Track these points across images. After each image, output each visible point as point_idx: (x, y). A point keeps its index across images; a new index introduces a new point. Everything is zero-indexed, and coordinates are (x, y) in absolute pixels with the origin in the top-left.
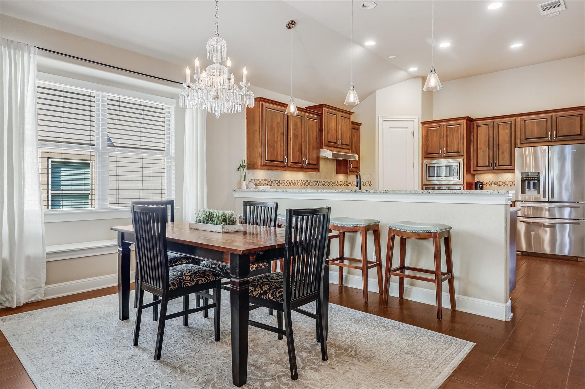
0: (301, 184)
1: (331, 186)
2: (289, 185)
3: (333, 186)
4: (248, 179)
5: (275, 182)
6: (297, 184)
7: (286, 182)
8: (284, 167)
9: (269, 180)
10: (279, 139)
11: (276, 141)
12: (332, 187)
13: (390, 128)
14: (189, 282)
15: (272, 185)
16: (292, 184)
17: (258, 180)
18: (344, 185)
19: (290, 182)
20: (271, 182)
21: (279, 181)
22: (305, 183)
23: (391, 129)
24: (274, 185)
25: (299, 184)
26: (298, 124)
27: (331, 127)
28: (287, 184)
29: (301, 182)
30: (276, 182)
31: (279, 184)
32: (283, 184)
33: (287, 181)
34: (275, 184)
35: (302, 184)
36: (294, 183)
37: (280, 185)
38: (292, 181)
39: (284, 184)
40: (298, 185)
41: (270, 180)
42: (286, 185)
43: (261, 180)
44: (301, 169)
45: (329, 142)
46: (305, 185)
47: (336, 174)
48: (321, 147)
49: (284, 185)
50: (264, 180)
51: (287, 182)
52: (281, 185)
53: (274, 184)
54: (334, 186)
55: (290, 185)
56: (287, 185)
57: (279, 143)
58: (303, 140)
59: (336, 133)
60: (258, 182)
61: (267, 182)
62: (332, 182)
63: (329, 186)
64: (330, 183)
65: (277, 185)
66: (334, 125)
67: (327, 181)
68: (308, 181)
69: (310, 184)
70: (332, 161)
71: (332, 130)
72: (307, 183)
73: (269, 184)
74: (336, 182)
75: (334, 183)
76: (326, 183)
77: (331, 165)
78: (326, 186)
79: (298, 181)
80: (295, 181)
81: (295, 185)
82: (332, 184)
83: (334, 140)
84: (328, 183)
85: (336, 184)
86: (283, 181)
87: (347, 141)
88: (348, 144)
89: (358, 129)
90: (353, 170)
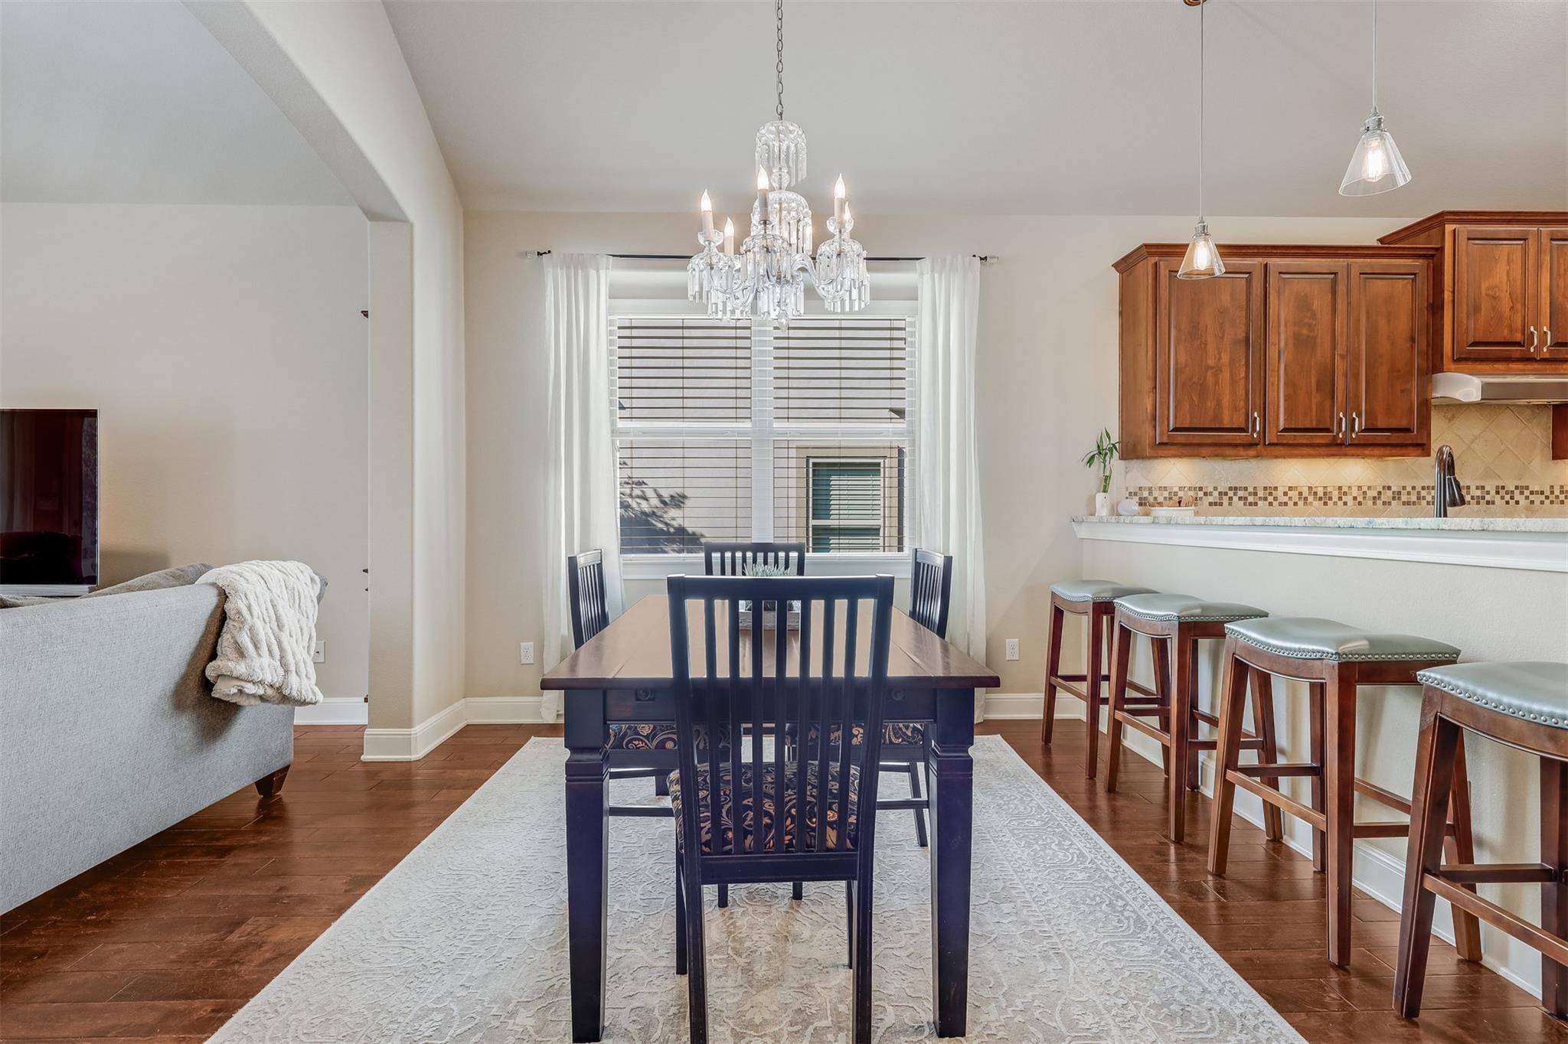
0: (1355, 498)
1: (1523, 501)
2: (1295, 504)
3: (1537, 502)
4: (1127, 488)
5: (1235, 494)
6: (1335, 499)
7: (1285, 494)
8: (1252, 445)
9: (1211, 489)
10: (1225, 358)
11: (1212, 368)
12: (1527, 508)
14: (644, 739)
15: (1221, 504)
16: (1311, 499)
17: (1165, 488)
19: (1300, 494)
20: (1216, 494)
21: (1251, 490)
22: (1376, 495)
24: (1230, 504)
25: (1348, 499)
26: (1316, 302)
27: (1488, 289)
28: (1290, 498)
29: (1355, 492)
30: (1241, 493)
31: (1251, 499)
32: (1270, 499)
33: (1290, 488)
34: (1235, 499)
35: (1360, 499)
36: (1320, 494)
37: (1256, 504)
38: (1310, 488)
39: (1275, 499)
40: (1340, 503)
41: (1215, 488)
42: (1286, 504)
43: (1176, 489)
44: (1334, 450)
45: (1474, 344)
46: (1374, 503)
47: (1554, 458)
48: (1437, 367)
49: (1275, 503)
50: (1190, 489)
51: (1290, 494)
52: (1260, 503)
53: (1231, 499)
54: (1542, 502)
55: (1301, 503)
56: (1291, 503)
57: (1226, 374)
58: (1340, 349)
59: (1519, 306)
60: (1166, 494)
61: (1201, 494)
62: (1527, 488)
63: (1507, 503)
64: (1518, 491)
65: (1245, 504)
66: (1508, 280)
67: (1497, 487)
68: (1389, 488)
69: (1404, 498)
70: (1537, 411)
71: (1495, 298)
72: (1389, 493)
73: (1211, 499)
74: (1552, 487)
75: (1542, 493)
76: (1493, 492)
77: (1526, 426)
78: (1493, 503)
79: (1340, 488)
80: (1329, 490)
81: (1325, 504)
82: (1527, 498)
83: (1505, 334)
84: (1507, 493)
85: (1552, 497)
86: (1270, 490)
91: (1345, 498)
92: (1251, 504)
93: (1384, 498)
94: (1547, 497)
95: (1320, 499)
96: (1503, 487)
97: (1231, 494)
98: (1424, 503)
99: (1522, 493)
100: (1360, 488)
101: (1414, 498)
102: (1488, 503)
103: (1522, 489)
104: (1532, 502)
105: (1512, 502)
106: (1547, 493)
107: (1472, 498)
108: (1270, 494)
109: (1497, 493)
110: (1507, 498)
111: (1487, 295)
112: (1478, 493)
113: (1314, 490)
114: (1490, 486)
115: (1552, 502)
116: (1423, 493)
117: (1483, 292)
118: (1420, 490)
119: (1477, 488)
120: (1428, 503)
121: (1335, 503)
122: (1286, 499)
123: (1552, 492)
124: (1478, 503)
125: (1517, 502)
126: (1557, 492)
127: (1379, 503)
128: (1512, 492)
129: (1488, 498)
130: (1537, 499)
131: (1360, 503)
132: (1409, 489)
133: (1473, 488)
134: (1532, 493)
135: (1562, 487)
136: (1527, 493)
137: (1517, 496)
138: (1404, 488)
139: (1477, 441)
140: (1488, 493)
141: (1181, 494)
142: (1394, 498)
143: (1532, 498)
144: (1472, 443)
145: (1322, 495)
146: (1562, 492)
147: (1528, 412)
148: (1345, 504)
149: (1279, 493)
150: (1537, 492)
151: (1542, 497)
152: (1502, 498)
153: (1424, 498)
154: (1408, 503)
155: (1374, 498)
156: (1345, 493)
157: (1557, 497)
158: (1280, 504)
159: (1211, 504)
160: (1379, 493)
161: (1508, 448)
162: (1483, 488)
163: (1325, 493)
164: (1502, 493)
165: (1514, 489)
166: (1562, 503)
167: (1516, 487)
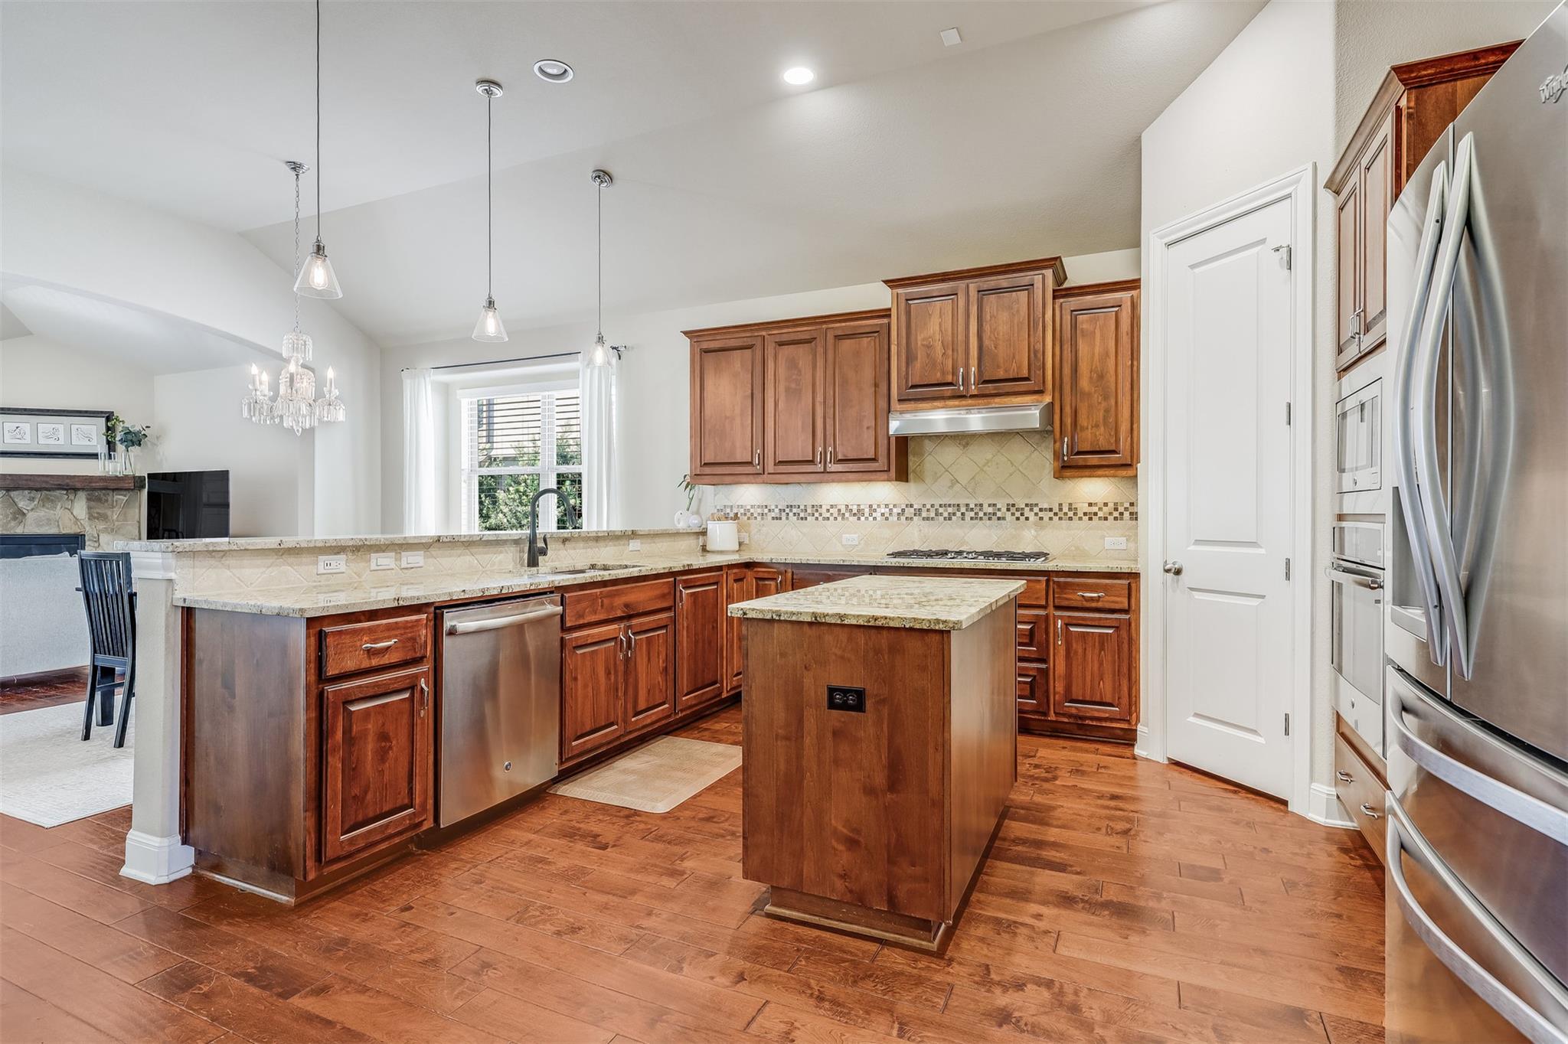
0: (883, 515)
1: (1032, 518)
2: (836, 519)
3: (1046, 519)
4: (716, 507)
5: (791, 511)
6: (867, 515)
7: (828, 510)
8: (755, 475)
9: (773, 507)
10: (738, 411)
12: (1035, 524)
13: (1192, 267)
15: (780, 519)
16: (847, 515)
17: (741, 506)
18: (1116, 514)
19: (839, 510)
20: (777, 510)
21: (802, 507)
22: (900, 512)
23: (1197, 270)
24: (787, 518)
25: (877, 515)
27: (923, 340)
28: (832, 514)
29: (883, 509)
30: (795, 510)
31: (802, 515)
32: (817, 515)
33: (832, 506)
34: (791, 514)
35: (887, 515)
36: (855, 511)
37: (806, 518)
38: (847, 506)
39: (821, 515)
40: (871, 518)
41: (777, 506)
42: (828, 518)
43: (749, 507)
45: (913, 387)
49: (820, 518)
50: (759, 507)
51: (831, 510)
52: (809, 518)
53: (788, 514)
55: (839, 518)
56: (832, 518)
57: (738, 421)
59: (950, 352)
60: (742, 511)
61: (766, 511)
62: (1037, 505)
63: (1018, 519)
64: (1028, 508)
65: (798, 519)
66: (941, 330)
67: (1008, 505)
68: (911, 506)
69: (924, 514)
70: (1047, 436)
71: (929, 347)
72: (912, 510)
73: (773, 515)
74: (1060, 505)
75: (1051, 510)
76: (1004, 509)
77: (1036, 449)
78: (1004, 518)
79: (871, 506)
80: (862, 507)
81: (859, 519)
82: (1036, 514)
83: (937, 377)
84: (1017, 510)
85: (1061, 514)
86: (816, 508)
87: (1019, 367)
88: (1027, 376)
89: (1120, 306)
90: (1081, 463)
91: (874, 515)
92: (802, 518)
93: (907, 514)
94: (1056, 514)
95: (855, 514)
96: (1013, 505)
97: (787, 510)
98: (941, 518)
99: (1031, 510)
100: (887, 506)
101: (932, 514)
102: (999, 519)
103: (1031, 506)
104: (1041, 518)
105: (1022, 518)
106: (1056, 510)
107: (985, 514)
108: (817, 510)
109: (1008, 510)
110: (1018, 514)
111: (923, 345)
112: (990, 510)
113: (850, 507)
114: (1001, 504)
115: (1060, 519)
116: (941, 510)
117: (919, 343)
118: (938, 507)
119: (989, 505)
120: (945, 518)
121: (867, 518)
122: (828, 515)
123: (1061, 510)
124: (990, 519)
125: (1027, 519)
126: (1065, 509)
127: (903, 518)
128: (1023, 509)
129: (999, 514)
130: (1046, 515)
131: (887, 519)
132: (928, 506)
133: (985, 506)
134: (1041, 510)
135: (1070, 504)
136: (1036, 510)
137: (1027, 513)
138: (924, 505)
139: (989, 464)
140: (999, 510)
141: (752, 511)
142: (915, 515)
143: (1041, 514)
144: (984, 466)
145: (856, 512)
146: (1070, 509)
147: (1038, 436)
148: (875, 519)
149: (823, 510)
150: (1046, 510)
151: (1051, 514)
152: (1013, 514)
153: (941, 514)
154: (928, 519)
155: (899, 514)
156: (875, 510)
157: (1066, 514)
158: (824, 519)
159: (773, 518)
160: (903, 510)
161: (1019, 470)
162: (995, 505)
163: (858, 510)
164: (1013, 510)
165: (1024, 506)
166: (1070, 519)
167: (1027, 505)
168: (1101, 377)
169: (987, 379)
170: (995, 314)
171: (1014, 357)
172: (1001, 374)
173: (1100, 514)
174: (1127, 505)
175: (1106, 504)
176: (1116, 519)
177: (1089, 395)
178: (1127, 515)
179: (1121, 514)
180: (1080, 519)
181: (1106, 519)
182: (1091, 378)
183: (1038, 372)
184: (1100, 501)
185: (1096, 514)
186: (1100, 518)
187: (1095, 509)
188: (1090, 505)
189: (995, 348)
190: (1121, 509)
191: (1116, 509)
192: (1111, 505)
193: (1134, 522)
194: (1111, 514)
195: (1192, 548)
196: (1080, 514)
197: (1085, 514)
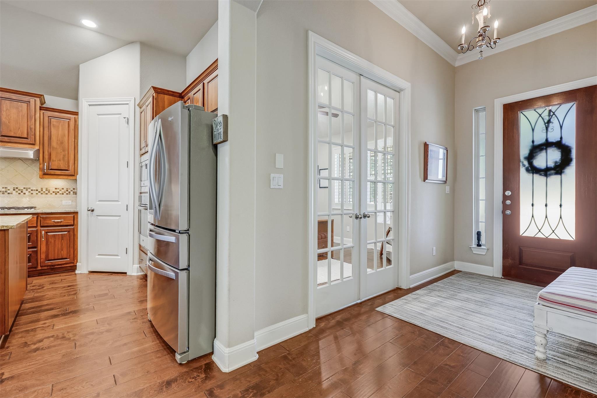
1: (27, 193)
13: (98, 115)
23: (100, 116)
47: (43, 178)
54: (37, 194)
62: (29, 188)
63: (19, 194)
64: (25, 190)
67: (14, 188)
70: (35, 161)
74: (42, 188)
75: (37, 190)
76: (12, 190)
77: (29, 166)
78: (11, 193)
82: (29, 192)
84: (19, 190)
85: (41, 192)
87: (22, 133)
88: (26, 137)
89: (70, 119)
90: (52, 173)
94: (39, 192)
96: (17, 188)
99: (27, 190)
102: (9, 193)
104: (32, 194)
105: (22, 194)
106: (40, 190)
109: (14, 190)
110: (20, 192)
114: (10, 188)
115: (42, 194)
123: (42, 190)
125: (24, 194)
126: (44, 190)
128: (22, 190)
129: (9, 192)
130: (35, 193)
134: (32, 190)
135: (47, 188)
136: (29, 190)
137: (24, 191)
139: (3, 170)
140: (9, 190)
143: (32, 192)
146: (46, 190)
147: (30, 161)
150: (34, 190)
151: (37, 192)
152: (17, 192)
157: (44, 192)
161: (20, 174)
162: (6, 188)
164: (17, 190)
165: (23, 188)
166: (46, 194)
167: (24, 188)
168: (62, 143)
169: (4, 135)
170: (9, 108)
171: (19, 128)
172: (12, 134)
173: (60, 192)
174: (72, 189)
175: (63, 189)
176: (67, 194)
177: (56, 148)
178: (72, 193)
179: (70, 192)
180: (51, 194)
181: (63, 194)
182: (57, 143)
183: (32, 137)
184: (60, 187)
185: (58, 192)
186: (60, 194)
187: (58, 190)
188: (56, 189)
189: (9, 123)
190: (69, 191)
191: (67, 191)
192: (65, 189)
193: (75, 195)
194: (65, 192)
195: (98, 203)
196: (51, 192)
197: (53, 192)
